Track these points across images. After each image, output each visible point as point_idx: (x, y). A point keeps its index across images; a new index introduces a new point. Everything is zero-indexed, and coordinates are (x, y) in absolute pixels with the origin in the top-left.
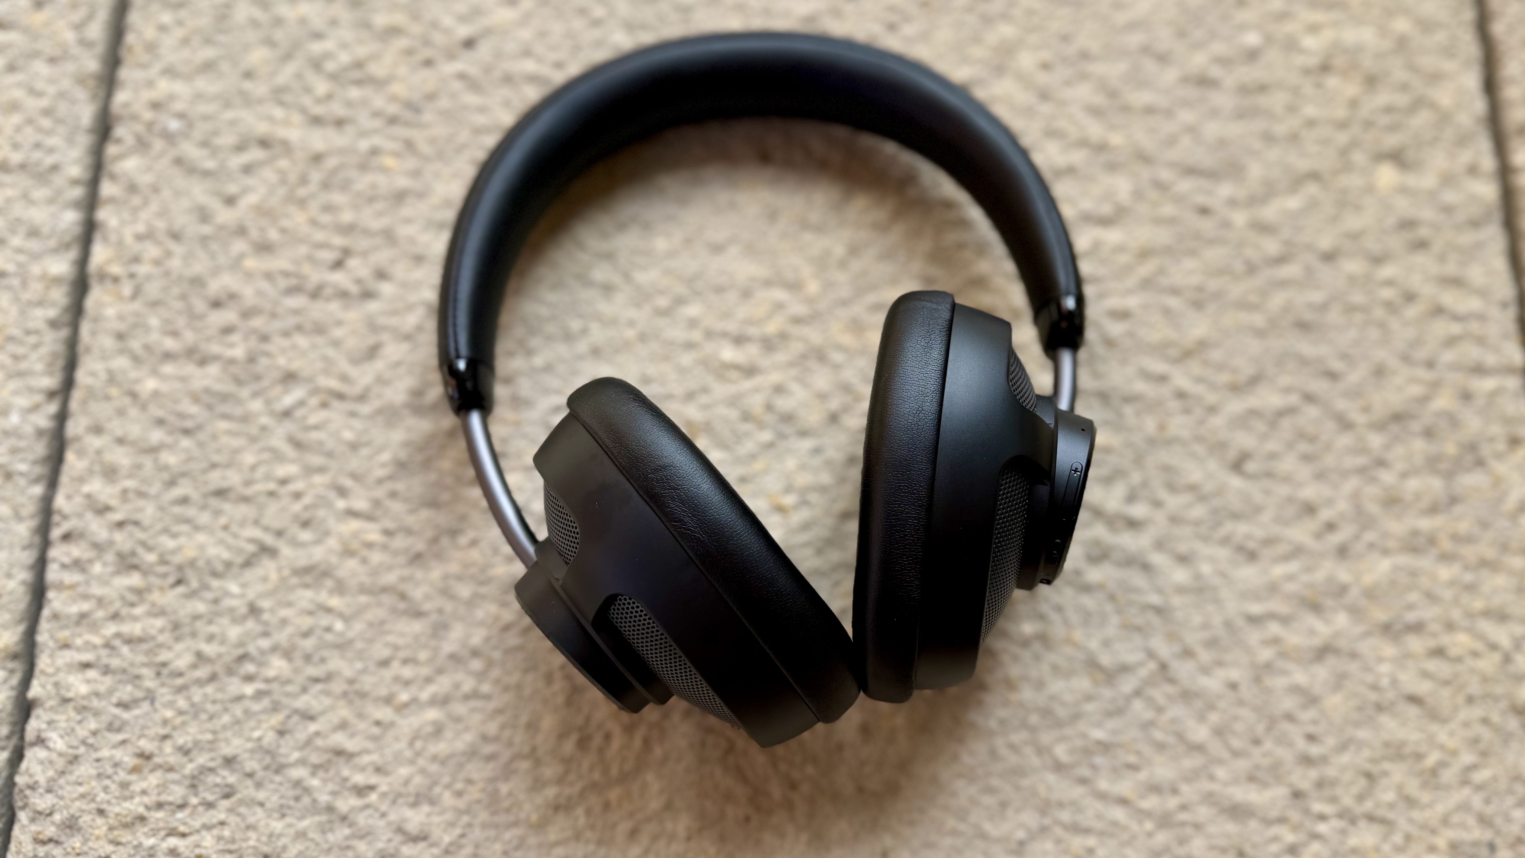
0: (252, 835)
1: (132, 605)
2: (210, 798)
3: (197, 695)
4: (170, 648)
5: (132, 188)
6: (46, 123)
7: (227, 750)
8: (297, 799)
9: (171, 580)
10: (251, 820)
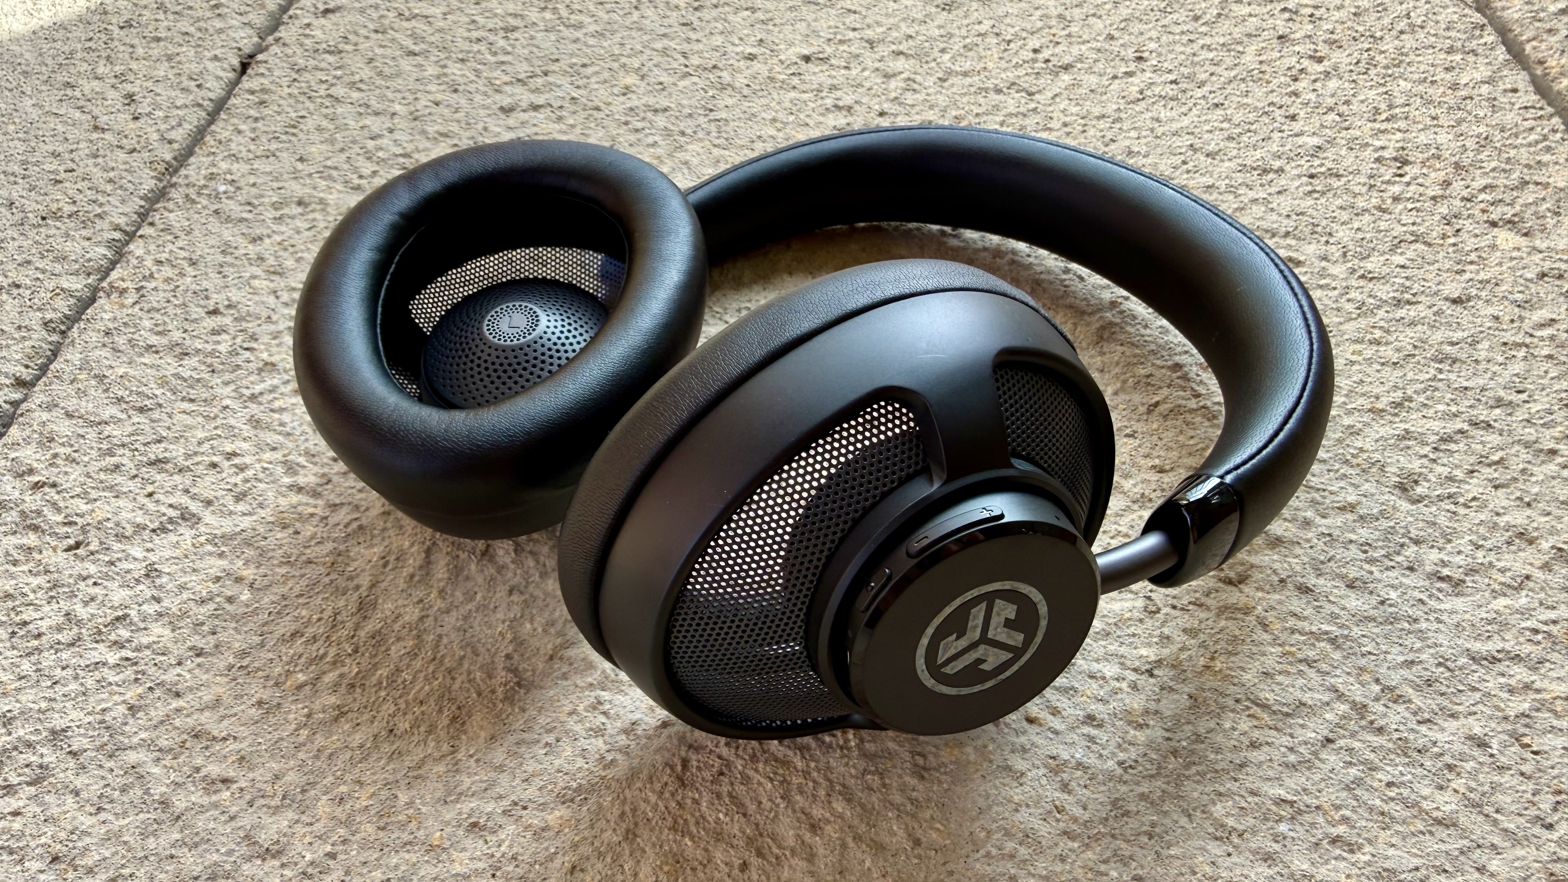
0: (50, 830)
1: (15, 563)
2: (14, 780)
3: (48, 659)
4: (37, 608)
5: (167, 230)
6: (109, 188)
7: (59, 723)
8: (124, 790)
9: (71, 542)
10: (55, 811)
